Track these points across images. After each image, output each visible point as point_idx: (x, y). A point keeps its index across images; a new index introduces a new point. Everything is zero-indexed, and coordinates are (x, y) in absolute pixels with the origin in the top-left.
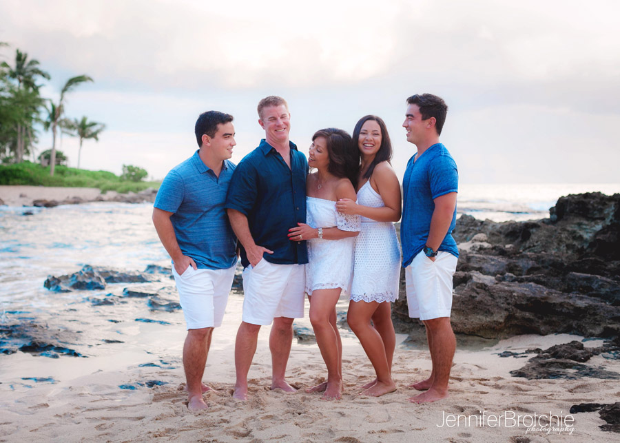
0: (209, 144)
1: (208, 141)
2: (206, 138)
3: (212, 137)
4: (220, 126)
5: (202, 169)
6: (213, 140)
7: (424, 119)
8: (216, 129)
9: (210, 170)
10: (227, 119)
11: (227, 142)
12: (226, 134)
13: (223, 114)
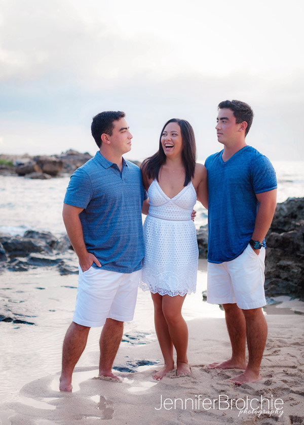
0: (109, 142)
1: (107, 140)
2: (105, 137)
3: (111, 134)
4: (116, 123)
5: (107, 165)
6: (112, 137)
7: (237, 123)
8: (112, 127)
9: (114, 164)
10: (118, 116)
11: (125, 136)
12: (122, 129)
13: (115, 112)
